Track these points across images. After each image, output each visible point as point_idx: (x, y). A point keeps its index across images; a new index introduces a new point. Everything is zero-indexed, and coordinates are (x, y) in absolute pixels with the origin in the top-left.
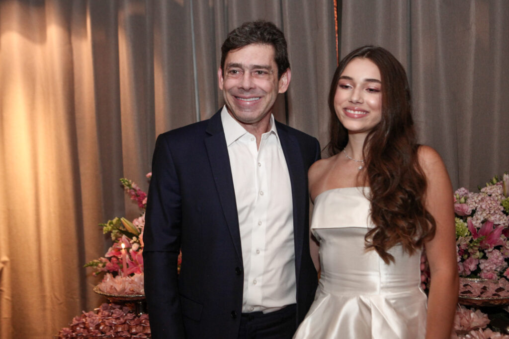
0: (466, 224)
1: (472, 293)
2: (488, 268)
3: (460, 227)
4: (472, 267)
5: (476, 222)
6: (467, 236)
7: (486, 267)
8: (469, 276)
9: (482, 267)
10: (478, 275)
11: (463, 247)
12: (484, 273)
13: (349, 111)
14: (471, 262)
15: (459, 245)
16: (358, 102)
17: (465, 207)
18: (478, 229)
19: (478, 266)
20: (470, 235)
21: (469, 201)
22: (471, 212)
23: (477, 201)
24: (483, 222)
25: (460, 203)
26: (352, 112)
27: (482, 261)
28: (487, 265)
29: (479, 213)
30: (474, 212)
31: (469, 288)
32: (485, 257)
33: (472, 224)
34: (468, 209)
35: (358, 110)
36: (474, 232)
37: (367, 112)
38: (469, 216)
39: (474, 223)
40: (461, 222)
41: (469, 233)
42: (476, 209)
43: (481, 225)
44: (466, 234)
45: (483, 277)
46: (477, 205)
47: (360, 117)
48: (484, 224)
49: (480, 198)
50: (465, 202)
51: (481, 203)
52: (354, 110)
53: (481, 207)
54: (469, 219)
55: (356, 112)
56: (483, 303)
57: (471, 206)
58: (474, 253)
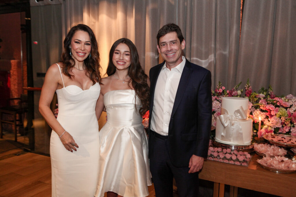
0: (287, 111)
1: (283, 141)
2: (294, 131)
3: (283, 112)
4: (287, 130)
5: (291, 111)
6: (286, 116)
7: (293, 131)
8: (285, 134)
9: (291, 130)
10: (290, 134)
11: (283, 121)
12: (293, 133)
13: (119, 62)
14: (287, 128)
15: (282, 120)
16: (122, 59)
17: (287, 103)
18: (292, 114)
19: (290, 130)
20: (288, 116)
21: (290, 101)
22: (290, 106)
23: (293, 101)
24: (294, 111)
25: (286, 102)
26: (120, 63)
27: (292, 128)
28: (293, 130)
29: (294, 107)
30: (291, 106)
31: (283, 139)
32: (294, 127)
33: (289, 111)
34: (289, 104)
35: (122, 62)
36: (290, 115)
37: (125, 63)
38: (288, 108)
39: (290, 111)
40: (284, 110)
41: (287, 116)
42: (292, 105)
43: (293, 112)
44: (286, 115)
45: (292, 135)
46: (293, 103)
47: (123, 65)
48: (295, 112)
49: (295, 100)
50: (288, 102)
51: (295, 102)
52: (121, 62)
53: (295, 104)
54: (288, 109)
55: (122, 63)
56: (286, 146)
57: (290, 103)
58: (288, 125)
